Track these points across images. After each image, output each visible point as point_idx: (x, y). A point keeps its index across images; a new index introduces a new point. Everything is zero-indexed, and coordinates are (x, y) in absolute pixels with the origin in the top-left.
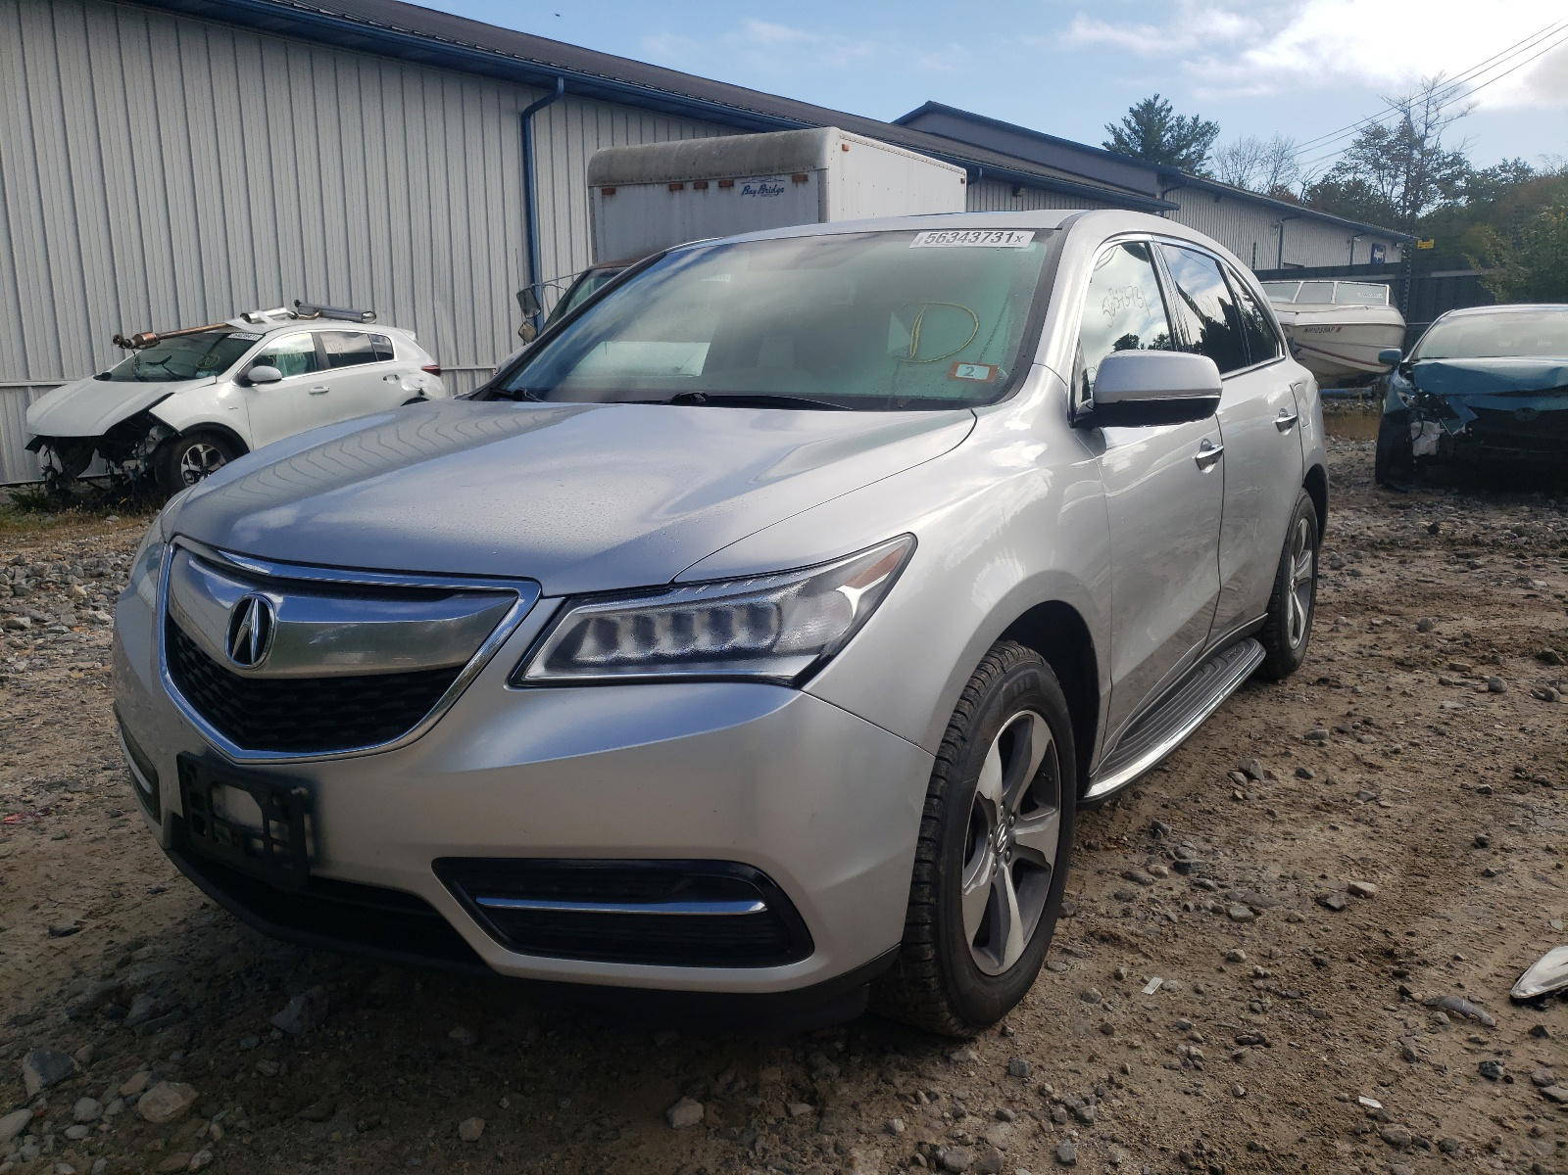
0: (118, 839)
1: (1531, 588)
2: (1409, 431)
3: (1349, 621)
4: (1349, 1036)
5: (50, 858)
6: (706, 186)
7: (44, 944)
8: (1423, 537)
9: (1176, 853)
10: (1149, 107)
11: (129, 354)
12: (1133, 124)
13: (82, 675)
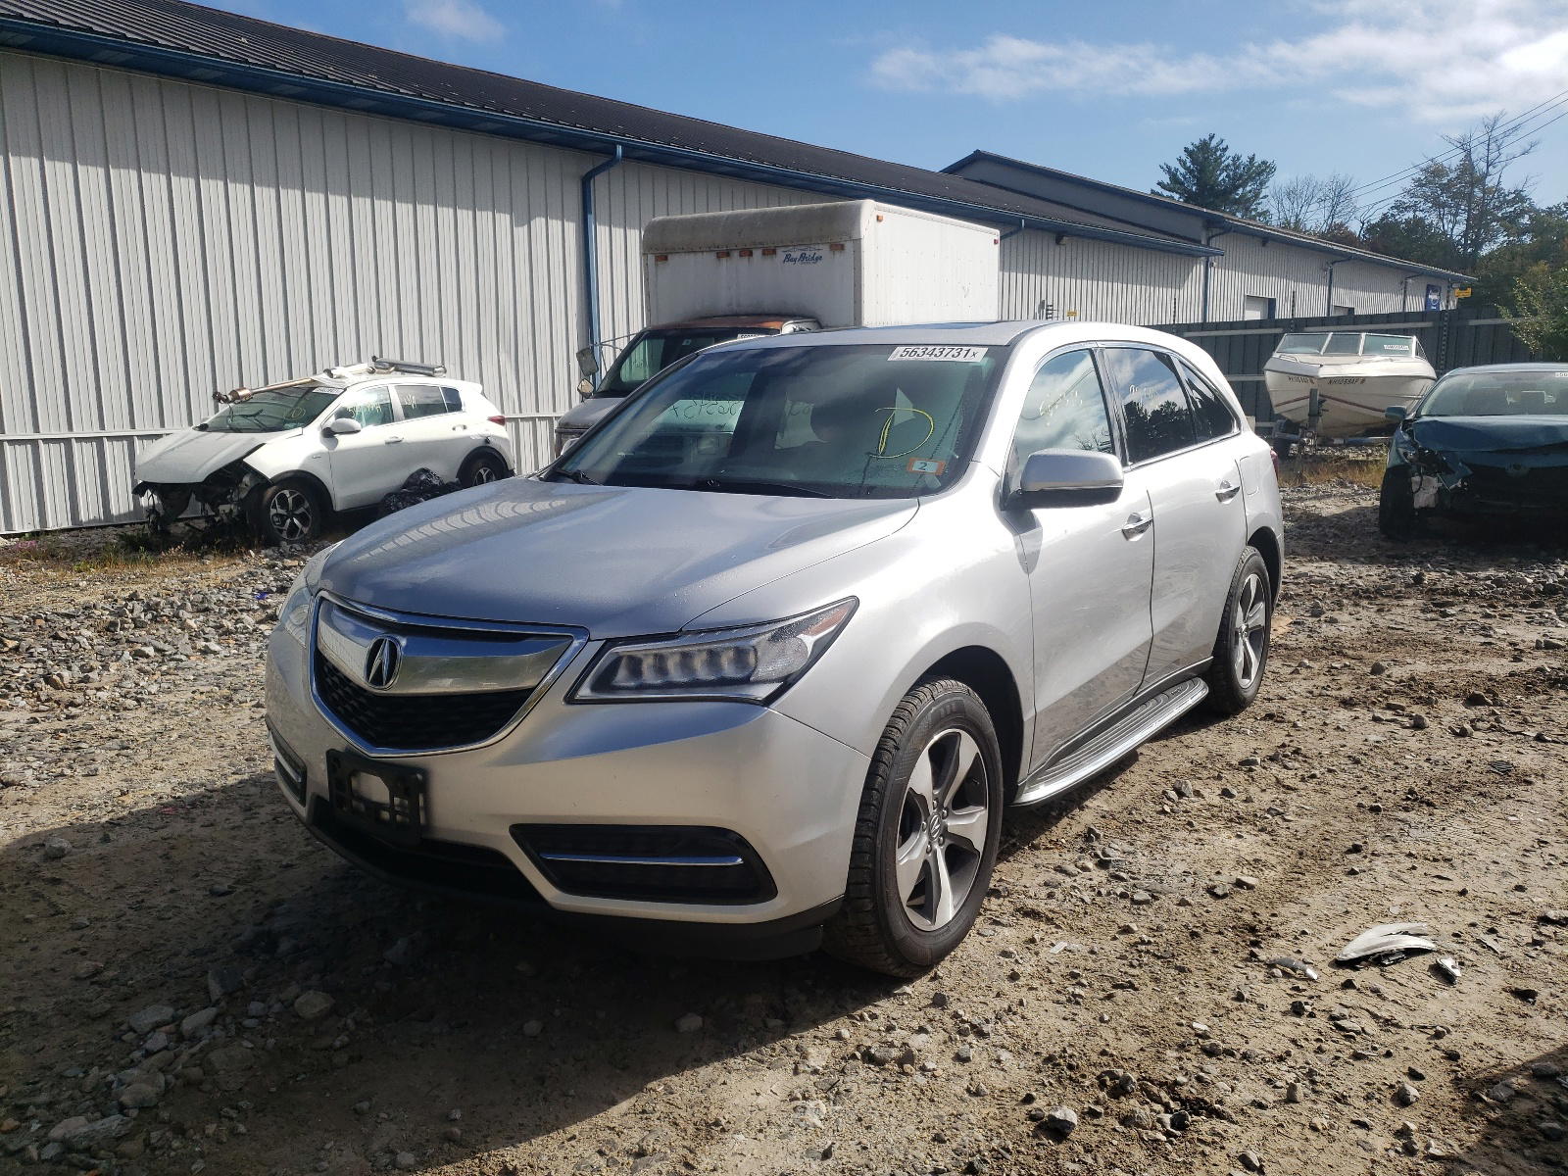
0: (252, 828)
1: (1490, 636)
2: (1410, 485)
3: (1311, 664)
4: (1200, 984)
5: (201, 840)
6: (751, 254)
7: (208, 901)
8: (1408, 586)
9: (1104, 853)
10: (1204, 146)
11: (223, 407)
12: (1188, 164)
13: (204, 697)
